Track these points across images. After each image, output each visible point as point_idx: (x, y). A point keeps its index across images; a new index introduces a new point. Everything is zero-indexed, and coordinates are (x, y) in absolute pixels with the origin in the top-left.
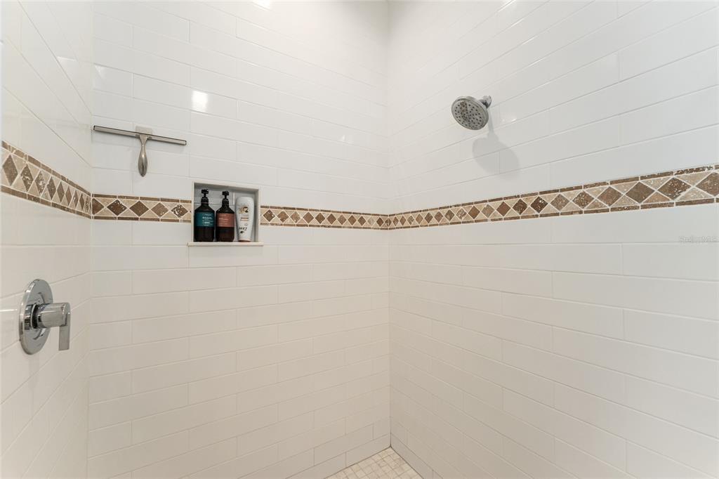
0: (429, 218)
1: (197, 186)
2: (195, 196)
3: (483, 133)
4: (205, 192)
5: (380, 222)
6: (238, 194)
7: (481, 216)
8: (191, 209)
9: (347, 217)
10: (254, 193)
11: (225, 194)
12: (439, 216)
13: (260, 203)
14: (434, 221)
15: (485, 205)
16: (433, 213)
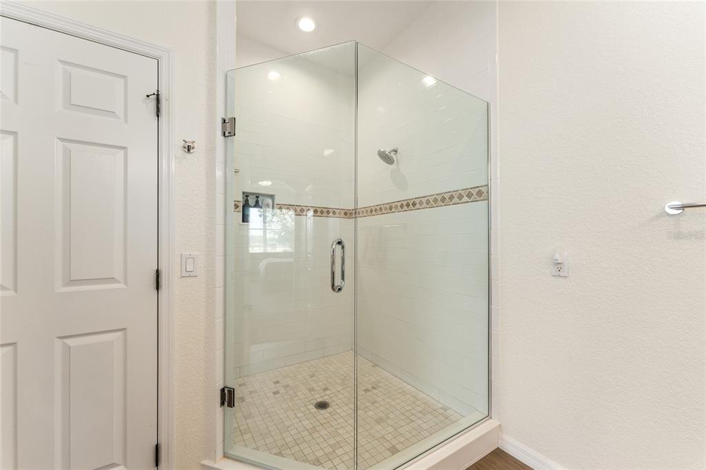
0: (371, 211)
1: (244, 193)
2: (243, 198)
3: (394, 166)
4: (247, 196)
5: (346, 214)
6: (263, 197)
7: (393, 210)
8: (241, 205)
9: (325, 210)
10: (272, 197)
11: (257, 197)
12: (376, 210)
13: (276, 202)
14: (374, 213)
15: (395, 204)
16: (374, 209)
